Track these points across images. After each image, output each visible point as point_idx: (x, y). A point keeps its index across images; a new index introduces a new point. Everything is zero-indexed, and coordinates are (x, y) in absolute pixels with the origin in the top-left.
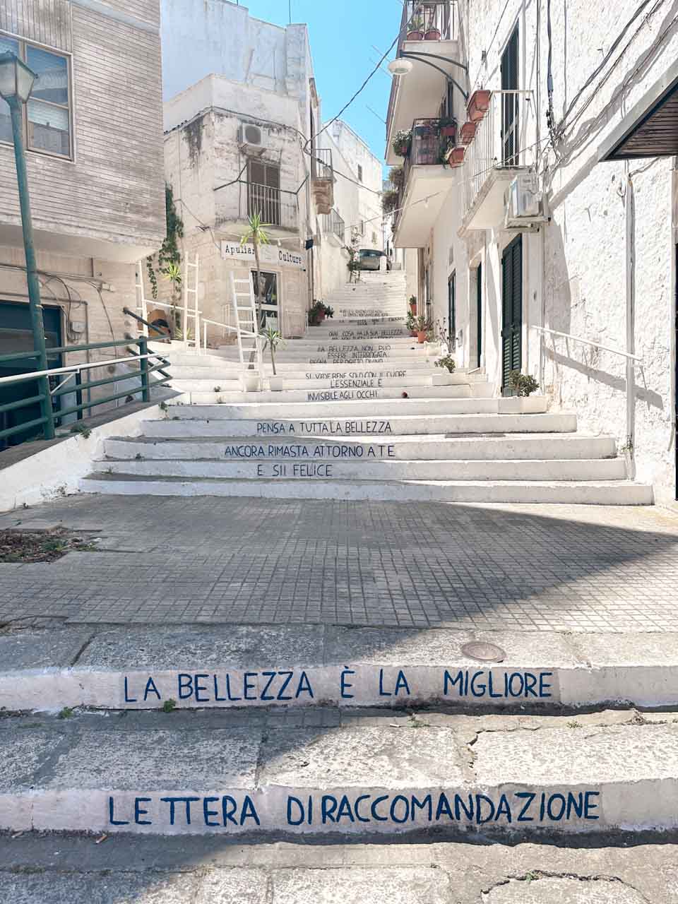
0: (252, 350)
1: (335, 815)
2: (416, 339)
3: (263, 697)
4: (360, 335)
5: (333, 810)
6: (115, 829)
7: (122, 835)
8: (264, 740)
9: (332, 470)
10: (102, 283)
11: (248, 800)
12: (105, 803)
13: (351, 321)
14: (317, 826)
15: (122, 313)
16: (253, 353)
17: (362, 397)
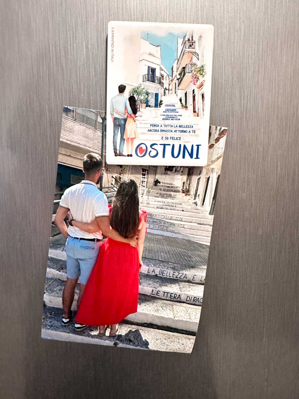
0: (143, 192)
1: (196, 301)
2: (184, 194)
3: (176, 277)
4: (168, 191)
5: (195, 300)
6: (152, 295)
7: (153, 297)
8: (179, 285)
9: (169, 229)
10: (108, 168)
11: (179, 295)
12: (152, 290)
13: (165, 186)
14: (192, 302)
15: (111, 177)
16: (143, 193)
17: (171, 209)
